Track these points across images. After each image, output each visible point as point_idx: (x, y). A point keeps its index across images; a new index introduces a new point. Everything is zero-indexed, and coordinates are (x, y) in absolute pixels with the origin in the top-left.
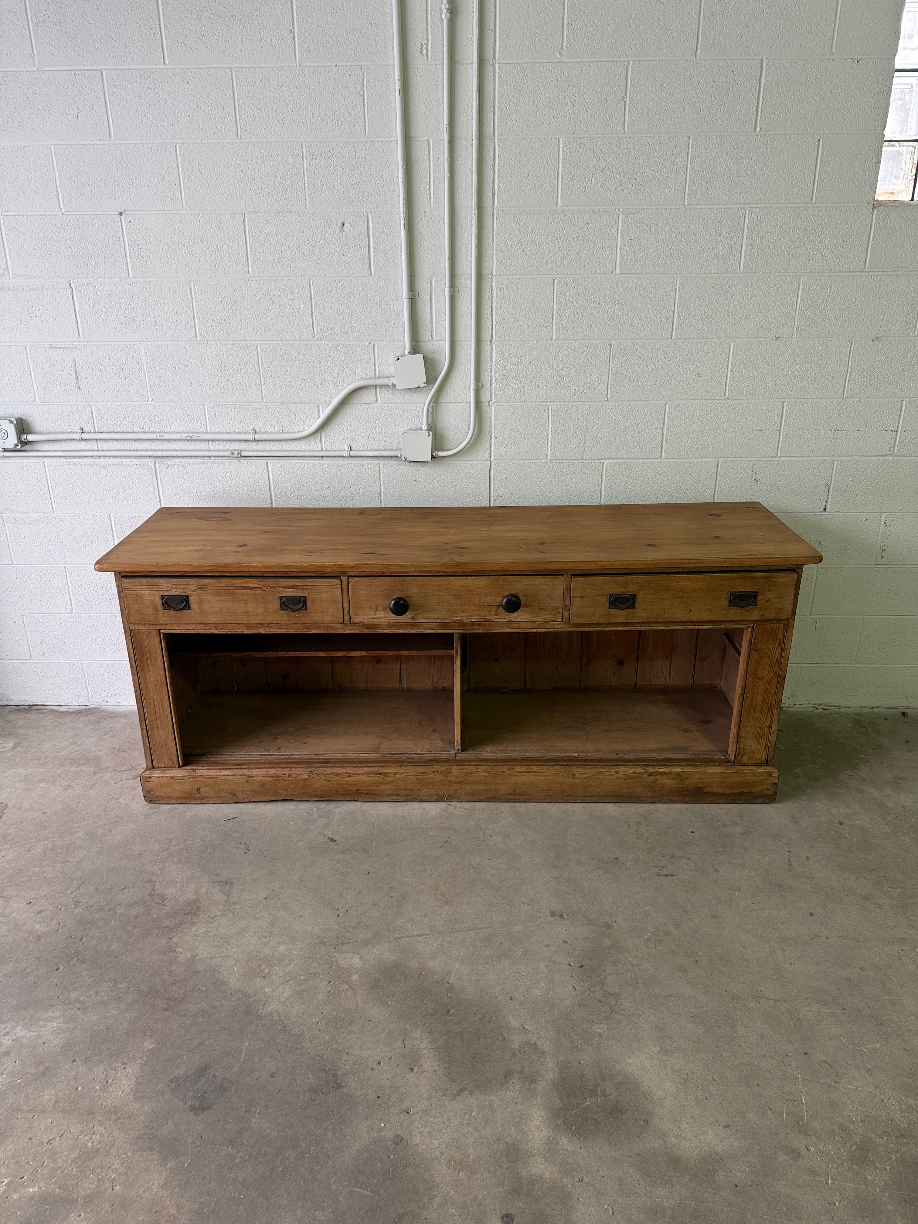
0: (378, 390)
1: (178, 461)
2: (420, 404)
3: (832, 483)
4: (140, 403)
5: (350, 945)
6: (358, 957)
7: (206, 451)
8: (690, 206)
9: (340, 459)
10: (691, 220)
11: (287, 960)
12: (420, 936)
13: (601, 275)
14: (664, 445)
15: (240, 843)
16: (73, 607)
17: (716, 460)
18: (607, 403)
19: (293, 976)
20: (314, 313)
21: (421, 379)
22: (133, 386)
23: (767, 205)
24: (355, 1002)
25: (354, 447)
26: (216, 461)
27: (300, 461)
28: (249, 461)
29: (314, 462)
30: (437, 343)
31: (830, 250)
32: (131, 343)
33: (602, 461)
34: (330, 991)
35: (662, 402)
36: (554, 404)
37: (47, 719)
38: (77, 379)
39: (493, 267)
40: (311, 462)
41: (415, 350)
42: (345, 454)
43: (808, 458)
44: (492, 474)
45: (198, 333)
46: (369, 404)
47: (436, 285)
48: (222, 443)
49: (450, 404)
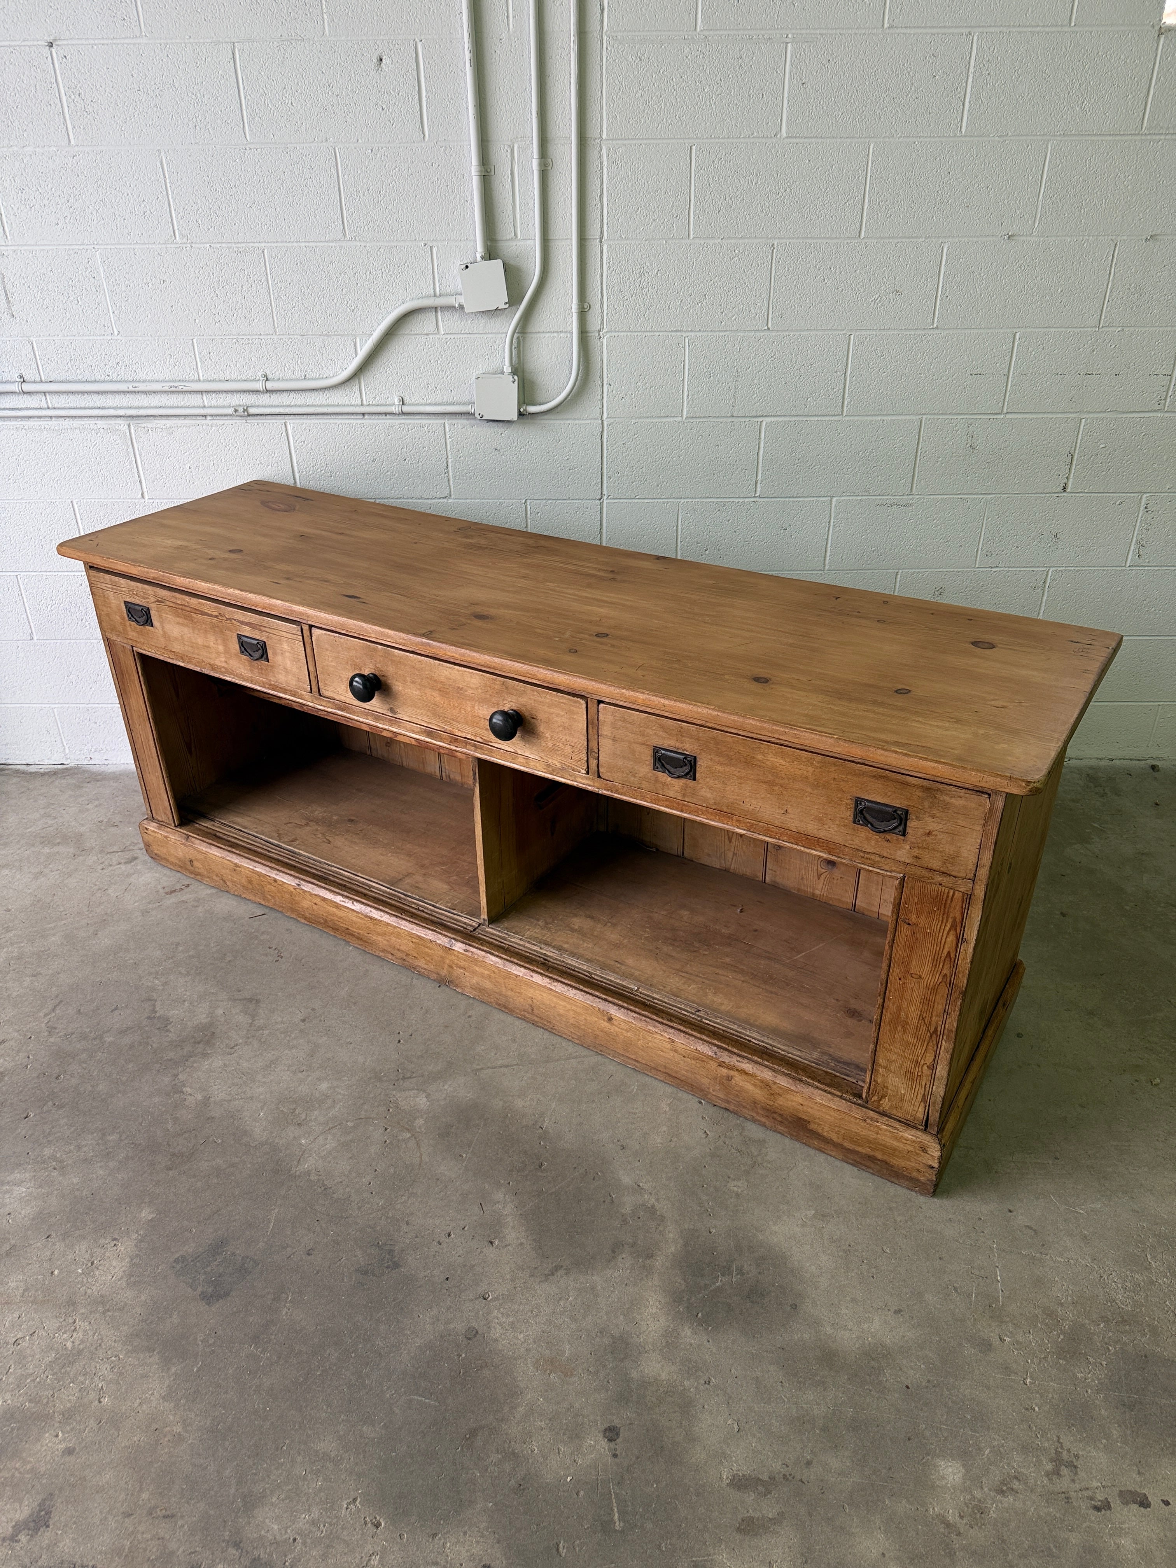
0: (439, 313)
1: (161, 422)
2: (500, 335)
3: (1077, 452)
4: (101, 338)
5: (414, 1080)
6: (424, 1096)
7: (198, 407)
8: (891, 31)
9: (388, 417)
10: (892, 52)
11: (330, 1101)
12: (507, 1066)
13: (760, 140)
14: (846, 395)
15: (270, 948)
16: (34, 632)
17: (918, 417)
18: (767, 333)
19: (338, 1122)
20: (343, 200)
21: (501, 298)
22: (89, 312)
23: (1005, 29)
24: (418, 1154)
25: (407, 400)
26: (214, 421)
27: (332, 421)
28: (260, 421)
29: (352, 421)
30: (522, 243)
31: (1093, 100)
32: (81, 247)
33: (760, 419)
34: (386, 1142)
35: (844, 332)
36: (693, 334)
37: (11, 782)
38: (8, 302)
39: (601, 127)
40: (347, 421)
41: (491, 254)
42: (395, 409)
43: (1045, 416)
44: (605, 440)
45: (177, 232)
46: (427, 334)
47: (519, 156)
48: (220, 395)
49: (544, 335)
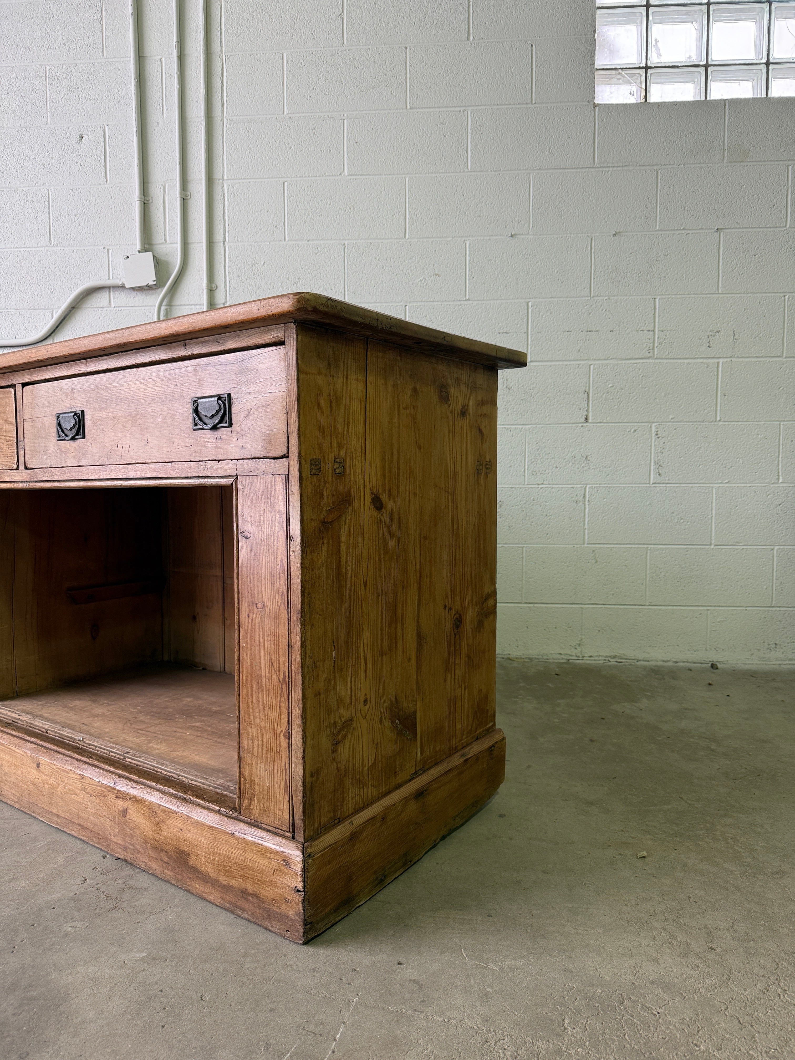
0: (112, 293)
2: (153, 308)
3: (591, 390)
8: (413, 110)
10: (414, 123)
13: (330, 178)
20: (51, 221)
23: (489, 107)
30: (171, 245)
31: (556, 147)
35: (401, 304)
39: (223, 172)
41: (145, 249)
43: (561, 363)
46: (102, 308)
47: (169, 191)
49: (184, 307)
